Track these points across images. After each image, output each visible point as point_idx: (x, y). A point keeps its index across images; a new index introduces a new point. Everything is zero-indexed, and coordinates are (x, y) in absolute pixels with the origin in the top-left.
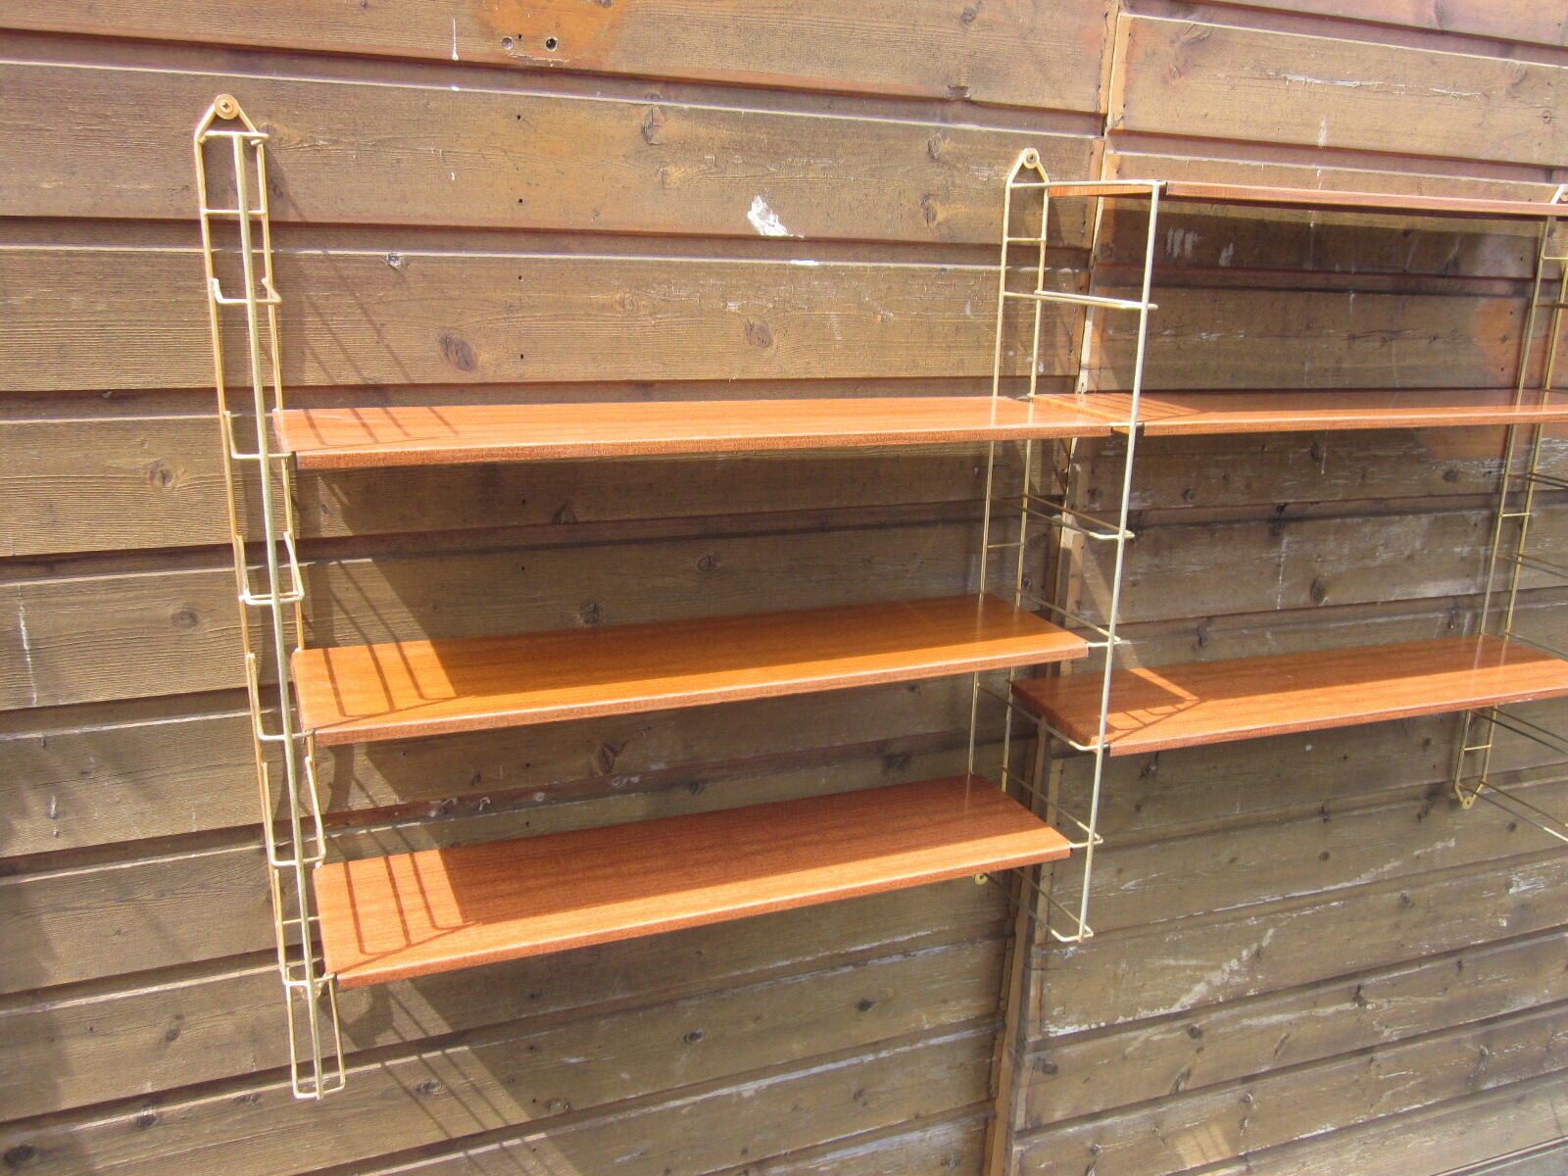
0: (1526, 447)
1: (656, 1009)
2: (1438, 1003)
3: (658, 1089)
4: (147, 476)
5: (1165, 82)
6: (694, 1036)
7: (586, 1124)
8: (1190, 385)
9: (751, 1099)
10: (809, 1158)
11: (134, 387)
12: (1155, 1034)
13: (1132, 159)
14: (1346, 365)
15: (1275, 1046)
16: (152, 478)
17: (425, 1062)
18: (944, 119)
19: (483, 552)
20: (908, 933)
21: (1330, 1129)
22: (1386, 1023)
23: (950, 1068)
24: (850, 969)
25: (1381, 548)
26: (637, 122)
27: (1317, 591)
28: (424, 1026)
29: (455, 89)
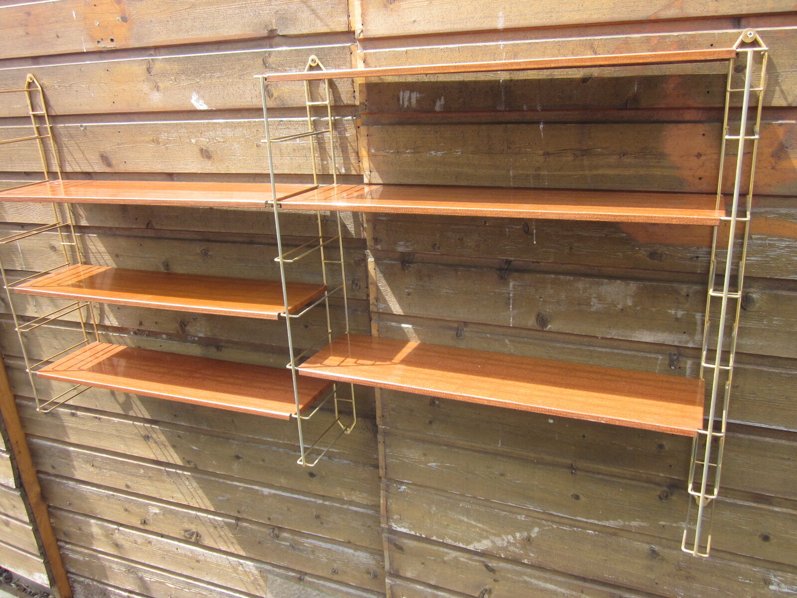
1: (222, 440)
3: (228, 474)
5: (385, 6)
6: (238, 457)
9: (266, 496)
10: (299, 536)
13: (371, 54)
14: (544, 172)
17: (146, 427)
18: (271, 47)
19: (128, 237)
25: (594, 300)
26: (145, 67)
27: (542, 321)
28: (143, 413)
29: (88, 62)
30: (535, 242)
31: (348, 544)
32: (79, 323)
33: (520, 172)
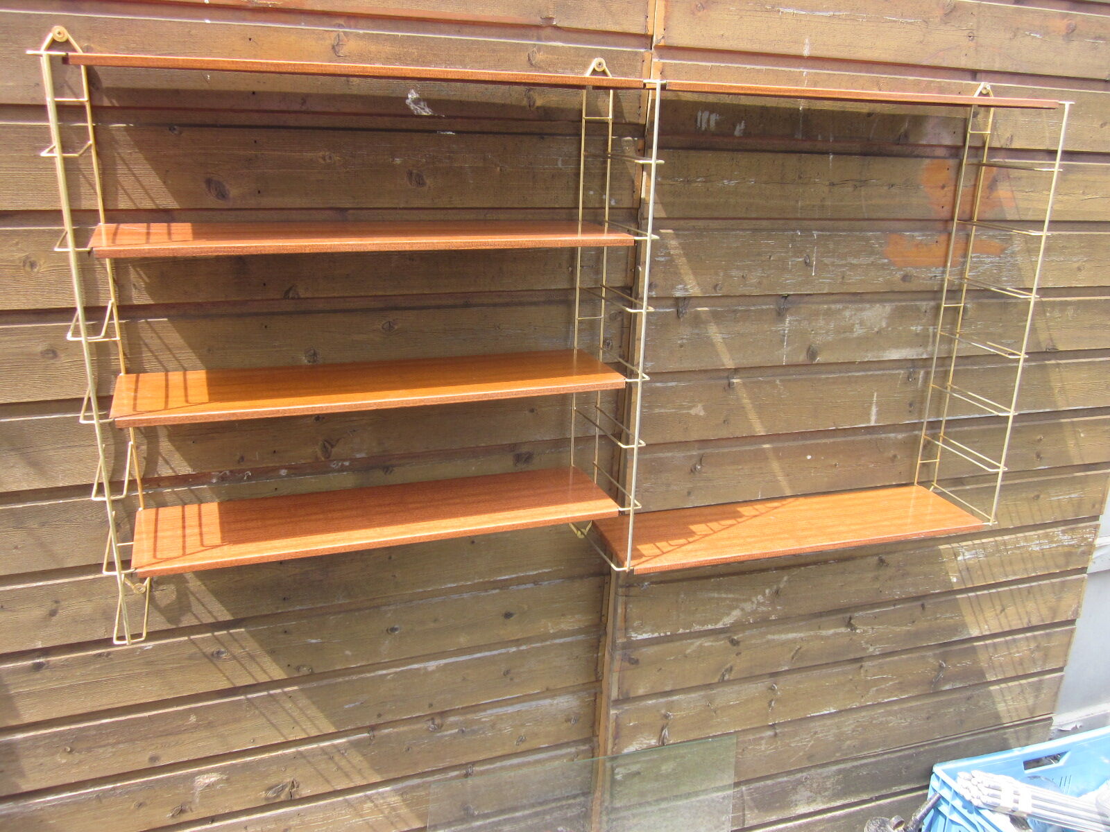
0: (961, 260)
1: (367, 611)
2: (908, 631)
3: (370, 662)
4: (22, 264)
5: (693, 13)
6: (393, 630)
7: (325, 682)
8: (716, 214)
9: (433, 672)
10: (475, 712)
11: (10, 209)
12: (707, 643)
13: (671, 65)
14: (828, 203)
15: (792, 654)
16: (24, 266)
17: (216, 638)
18: (539, 39)
19: (240, 316)
20: (536, 569)
21: (833, 711)
22: (872, 642)
23: (569, 659)
24: (497, 591)
25: (857, 326)
26: (329, 42)
27: (812, 354)
28: (215, 614)
29: (208, 21)
30: (813, 274)
33: (808, 203)
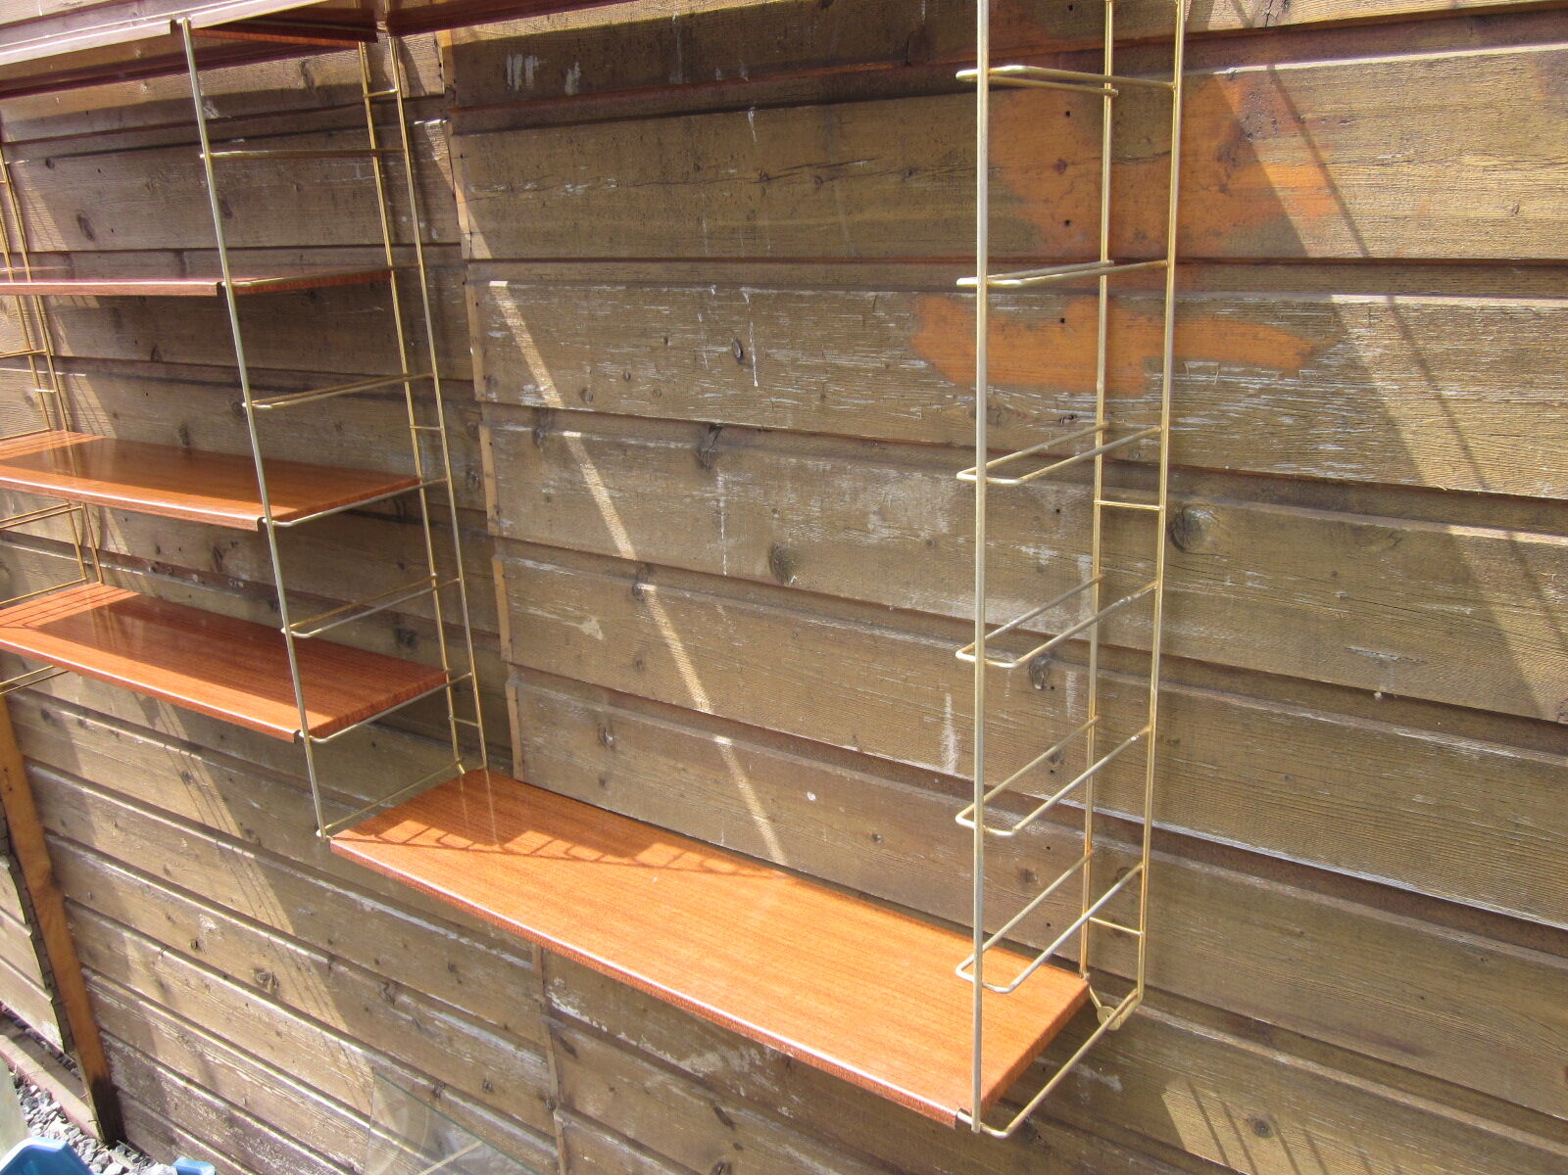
9: (368, 914)
17: (182, 757)
19: (128, 378)
27: (781, 564)
28: (176, 728)
30: (756, 384)
31: (504, 1030)
32: (72, 546)
33: (721, 223)
